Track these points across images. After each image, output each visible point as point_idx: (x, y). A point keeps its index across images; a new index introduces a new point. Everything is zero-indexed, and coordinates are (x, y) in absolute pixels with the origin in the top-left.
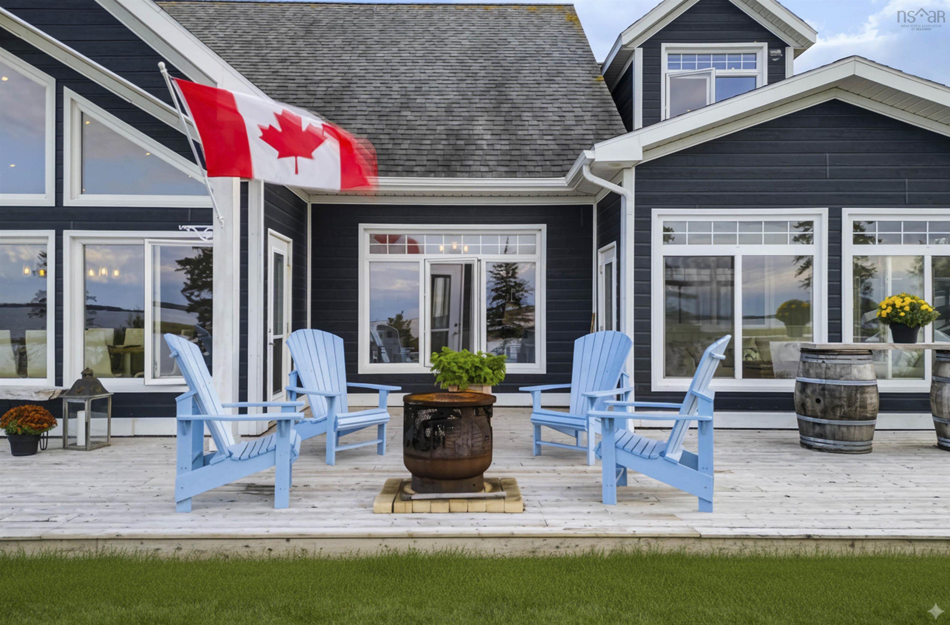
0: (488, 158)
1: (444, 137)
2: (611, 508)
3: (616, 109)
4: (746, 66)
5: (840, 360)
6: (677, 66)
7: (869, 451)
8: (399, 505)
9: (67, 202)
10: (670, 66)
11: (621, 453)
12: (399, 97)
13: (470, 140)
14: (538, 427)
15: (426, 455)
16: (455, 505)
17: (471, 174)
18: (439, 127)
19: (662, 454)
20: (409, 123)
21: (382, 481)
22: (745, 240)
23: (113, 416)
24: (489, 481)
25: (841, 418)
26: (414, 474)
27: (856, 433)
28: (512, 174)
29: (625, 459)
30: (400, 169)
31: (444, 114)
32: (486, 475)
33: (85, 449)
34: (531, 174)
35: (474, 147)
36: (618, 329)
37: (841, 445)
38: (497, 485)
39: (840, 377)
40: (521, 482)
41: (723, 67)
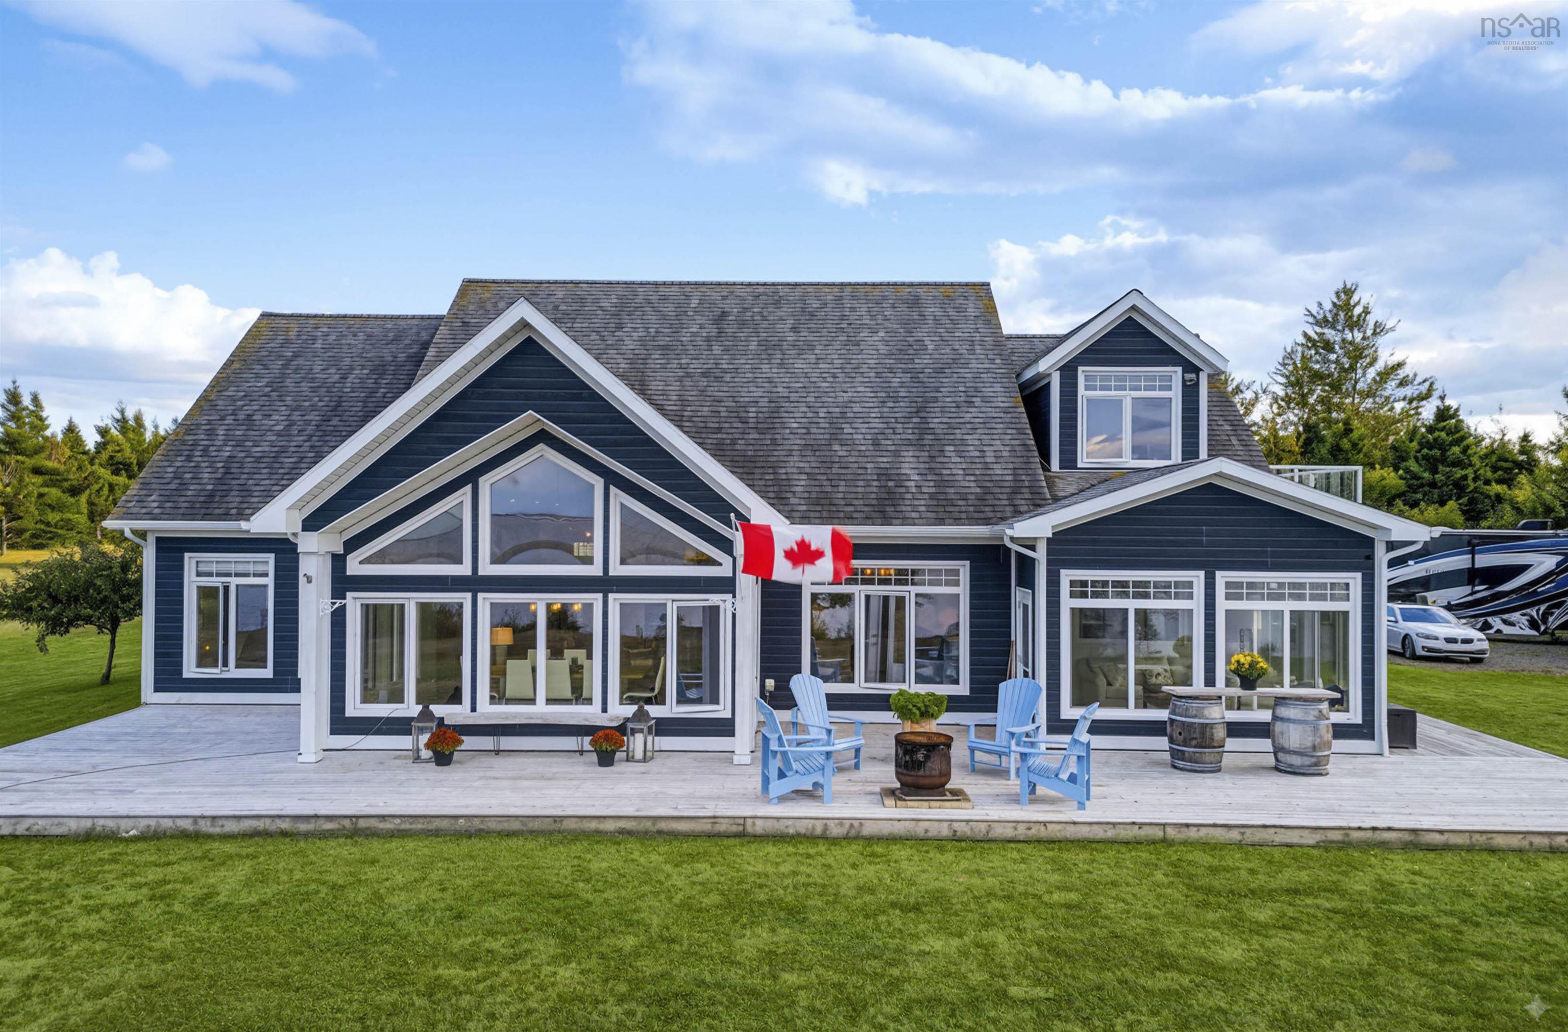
0: (916, 502)
1: (875, 477)
2: (1025, 807)
3: (1033, 442)
4: (1161, 388)
5: (1195, 704)
6: (1094, 388)
7: (1219, 770)
8: (899, 803)
9: (612, 573)
10: (1087, 388)
11: (1031, 775)
12: (827, 425)
13: (900, 481)
14: (972, 750)
15: (912, 773)
16: (933, 804)
17: (905, 521)
18: (868, 465)
19: (1057, 776)
20: (843, 460)
21: (877, 789)
22: (1137, 596)
23: (657, 735)
24: (949, 790)
25: (1195, 747)
26: (902, 784)
27: (1207, 758)
28: (940, 522)
29: (1034, 778)
30: (842, 515)
31: (871, 448)
32: (947, 786)
33: (645, 760)
34: (957, 521)
35: (903, 490)
36: (1034, 678)
37: (1196, 766)
38: (955, 793)
39: (1195, 717)
40: (968, 790)
41: (1138, 388)
